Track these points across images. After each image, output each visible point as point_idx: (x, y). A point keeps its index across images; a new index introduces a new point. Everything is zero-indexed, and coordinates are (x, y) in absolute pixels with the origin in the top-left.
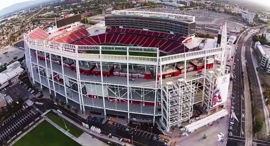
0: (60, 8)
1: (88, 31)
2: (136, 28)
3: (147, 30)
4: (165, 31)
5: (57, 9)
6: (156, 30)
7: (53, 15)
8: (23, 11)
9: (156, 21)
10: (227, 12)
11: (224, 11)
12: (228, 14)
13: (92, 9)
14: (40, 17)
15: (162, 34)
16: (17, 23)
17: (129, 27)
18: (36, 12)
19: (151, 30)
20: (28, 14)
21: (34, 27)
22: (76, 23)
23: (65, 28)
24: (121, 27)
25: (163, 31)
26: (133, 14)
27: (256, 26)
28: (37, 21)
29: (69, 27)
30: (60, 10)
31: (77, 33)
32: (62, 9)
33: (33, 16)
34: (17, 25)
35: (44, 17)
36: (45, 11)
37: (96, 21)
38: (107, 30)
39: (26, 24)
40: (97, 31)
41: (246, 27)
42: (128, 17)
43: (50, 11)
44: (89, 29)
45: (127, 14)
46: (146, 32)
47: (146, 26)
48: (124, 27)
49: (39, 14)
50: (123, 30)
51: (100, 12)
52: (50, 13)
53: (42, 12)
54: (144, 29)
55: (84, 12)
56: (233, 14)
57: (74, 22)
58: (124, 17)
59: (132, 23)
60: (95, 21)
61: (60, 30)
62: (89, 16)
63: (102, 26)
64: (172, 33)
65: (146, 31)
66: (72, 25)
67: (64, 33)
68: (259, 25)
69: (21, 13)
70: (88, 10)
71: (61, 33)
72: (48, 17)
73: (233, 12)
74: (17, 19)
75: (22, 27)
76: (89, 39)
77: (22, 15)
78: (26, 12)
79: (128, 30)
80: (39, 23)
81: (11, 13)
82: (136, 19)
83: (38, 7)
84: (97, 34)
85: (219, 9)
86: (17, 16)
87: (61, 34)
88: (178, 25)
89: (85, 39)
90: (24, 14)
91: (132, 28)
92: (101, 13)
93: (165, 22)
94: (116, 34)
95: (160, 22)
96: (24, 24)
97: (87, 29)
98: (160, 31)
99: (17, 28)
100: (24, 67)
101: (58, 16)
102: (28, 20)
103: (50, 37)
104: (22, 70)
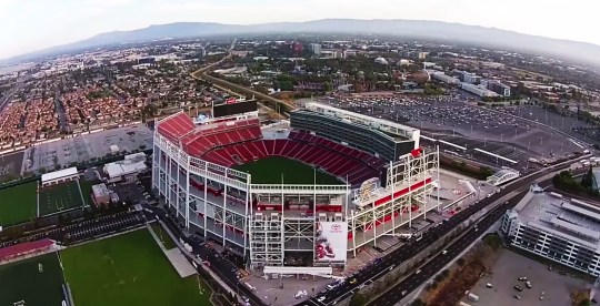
0: (262, 62)
4: (370, 151)
6: (358, 147)
7: (240, 78)
8: (193, 47)
14: (217, 75)
16: (170, 75)
17: (324, 135)
18: (217, 58)
20: (198, 60)
21: (195, 96)
22: (246, 115)
23: (226, 120)
24: (313, 133)
25: (366, 150)
28: (206, 84)
29: (233, 119)
32: (264, 68)
33: (206, 69)
34: (168, 82)
35: (222, 77)
36: (233, 62)
38: (292, 134)
39: (185, 85)
40: (281, 132)
43: (241, 63)
48: (317, 134)
49: (220, 67)
50: (315, 138)
52: (239, 70)
53: (226, 62)
54: (343, 143)
55: (297, 84)
61: (218, 121)
64: (377, 155)
66: (239, 116)
67: (221, 127)
69: (187, 50)
71: (217, 126)
72: (229, 80)
74: (171, 66)
75: (177, 88)
76: (259, 144)
77: (187, 57)
79: (320, 140)
80: (208, 90)
83: (226, 46)
85: (566, 108)
86: (175, 56)
87: (216, 129)
89: (252, 142)
90: (190, 56)
94: (302, 144)
96: (181, 84)
99: (165, 89)
100: (149, 164)
101: (247, 84)
102: (192, 74)
103: (198, 129)
104: (145, 166)
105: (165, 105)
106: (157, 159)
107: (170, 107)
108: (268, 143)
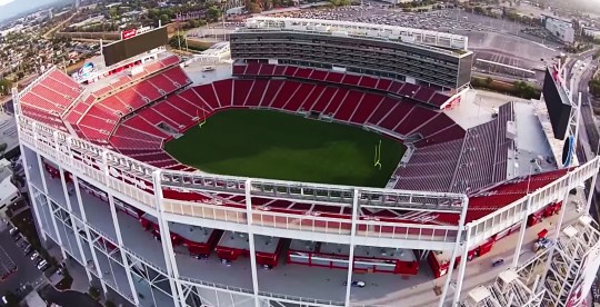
0: (118, 7)
1: (186, 71)
2: (312, 65)
3: (343, 70)
4: (393, 76)
5: (113, 10)
6: (368, 72)
7: (101, 26)
8: (38, 14)
9: (367, 46)
10: (509, 16)
11: (501, 12)
12: (513, 20)
13: (192, 10)
14: (73, 30)
15: (384, 84)
16: (20, 44)
17: (294, 62)
18: (64, 17)
19: (354, 70)
20: (47, 23)
21: (56, 55)
22: (154, 52)
23: (127, 67)
24: (273, 62)
25: (385, 74)
26: (304, 28)
27: (581, 50)
28: (63, 39)
29: (136, 63)
30: (119, 11)
31: (157, 78)
32: (124, 11)
33: (57, 29)
34: (19, 51)
35: (80, 29)
36: (85, 14)
37: (205, 41)
38: (236, 70)
39: (39, 48)
40: (210, 70)
41: (563, 55)
42: (290, 37)
43: (95, 14)
44: (187, 63)
45: (288, 26)
46: (339, 75)
47: (340, 61)
48: (280, 61)
49: (71, 21)
50: (279, 69)
51: (212, 17)
52: (96, 20)
53: (77, 16)
54: (335, 69)
55: (175, 17)
56: (524, 21)
57: (148, 49)
58: (281, 36)
59: (301, 52)
60: (200, 40)
61: (114, 71)
62: (185, 28)
63: (220, 56)
64: (410, 80)
65: (342, 75)
66: (142, 57)
67: (123, 80)
68: (586, 48)
69: (32, 19)
70: (184, 12)
71: (114, 79)
72: (90, 30)
73: (522, 15)
74: (19, 36)
75: (30, 54)
76: (189, 93)
77: (34, 24)
78: (42, 18)
79: (291, 70)
80: (68, 46)
81: (11, 19)
82: (314, 41)
83: (70, 5)
84: (209, 80)
85: (489, 9)
86: (22, 26)
87: (116, 85)
88: (428, 60)
89: (178, 94)
90: (37, 22)
91: (303, 63)
92: (216, 21)
93: (391, 52)
94: (262, 81)
95: (378, 50)
96: (35, 49)
97: (182, 65)
98: (378, 73)
99: (17, 58)
100: (19, 180)
101: (113, 28)
102: (44, 36)
103: (87, 92)
104: (15, 189)
105: (21, 76)
106: (36, 176)
107: (27, 77)
108: (204, 89)
